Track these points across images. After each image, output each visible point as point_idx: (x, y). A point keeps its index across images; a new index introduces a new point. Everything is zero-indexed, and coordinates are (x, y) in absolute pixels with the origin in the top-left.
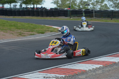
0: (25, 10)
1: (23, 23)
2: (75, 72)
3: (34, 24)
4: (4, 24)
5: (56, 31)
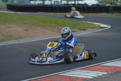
0: (66, 6)
2: (118, 69)
3: (75, 21)
4: (45, 20)
5: (98, 28)
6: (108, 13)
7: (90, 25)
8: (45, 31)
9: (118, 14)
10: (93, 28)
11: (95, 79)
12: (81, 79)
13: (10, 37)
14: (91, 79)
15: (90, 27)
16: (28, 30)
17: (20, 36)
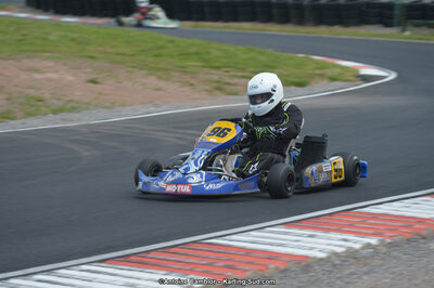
1: (231, 48)
2: (417, 226)
3: (270, 51)
4: (160, 47)
5: (351, 78)
6: (388, 25)
7: (322, 66)
8: (162, 84)
9: (425, 31)
10: (333, 79)
11: (337, 262)
12: (286, 259)
13: (33, 106)
14: (321, 259)
15: (321, 75)
16: (99, 80)
17: (71, 101)
